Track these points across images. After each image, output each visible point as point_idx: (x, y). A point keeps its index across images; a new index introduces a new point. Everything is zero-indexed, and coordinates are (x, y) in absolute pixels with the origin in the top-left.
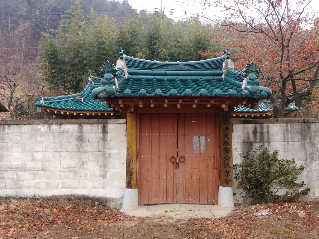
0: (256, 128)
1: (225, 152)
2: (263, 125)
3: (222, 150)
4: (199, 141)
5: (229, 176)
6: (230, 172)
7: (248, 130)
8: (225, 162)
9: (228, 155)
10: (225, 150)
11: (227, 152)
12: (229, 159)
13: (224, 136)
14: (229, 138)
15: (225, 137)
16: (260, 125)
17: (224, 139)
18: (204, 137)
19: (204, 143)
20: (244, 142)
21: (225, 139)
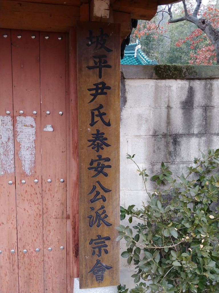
0: (191, 91)
1: (93, 172)
2: (211, 85)
3: (85, 165)
4: (15, 134)
5: (106, 252)
6: (108, 239)
7: (169, 97)
8: (92, 209)
9: (106, 182)
10: (95, 165)
11: (101, 172)
12: (106, 195)
13: (93, 114)
14: (108, 124)
15: (96, 119)
16: (203, 82)
17: (92, 125)
18: (30, 120)
19: (33, 138)
20: (155, 135)
21: (96, 126)
